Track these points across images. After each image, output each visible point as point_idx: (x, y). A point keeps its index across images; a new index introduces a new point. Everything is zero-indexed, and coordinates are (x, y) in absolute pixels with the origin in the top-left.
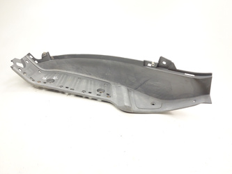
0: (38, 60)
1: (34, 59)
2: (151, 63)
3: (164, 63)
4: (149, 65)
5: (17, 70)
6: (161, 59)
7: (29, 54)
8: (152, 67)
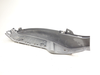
0: (17, 31)
1: (16, 31)
2: (63, 32)
3: (68, 31)
4: (62, 32)
5: (8, 35)
6: (67, 30)
7: (13, 29)
8: (63, 33)
